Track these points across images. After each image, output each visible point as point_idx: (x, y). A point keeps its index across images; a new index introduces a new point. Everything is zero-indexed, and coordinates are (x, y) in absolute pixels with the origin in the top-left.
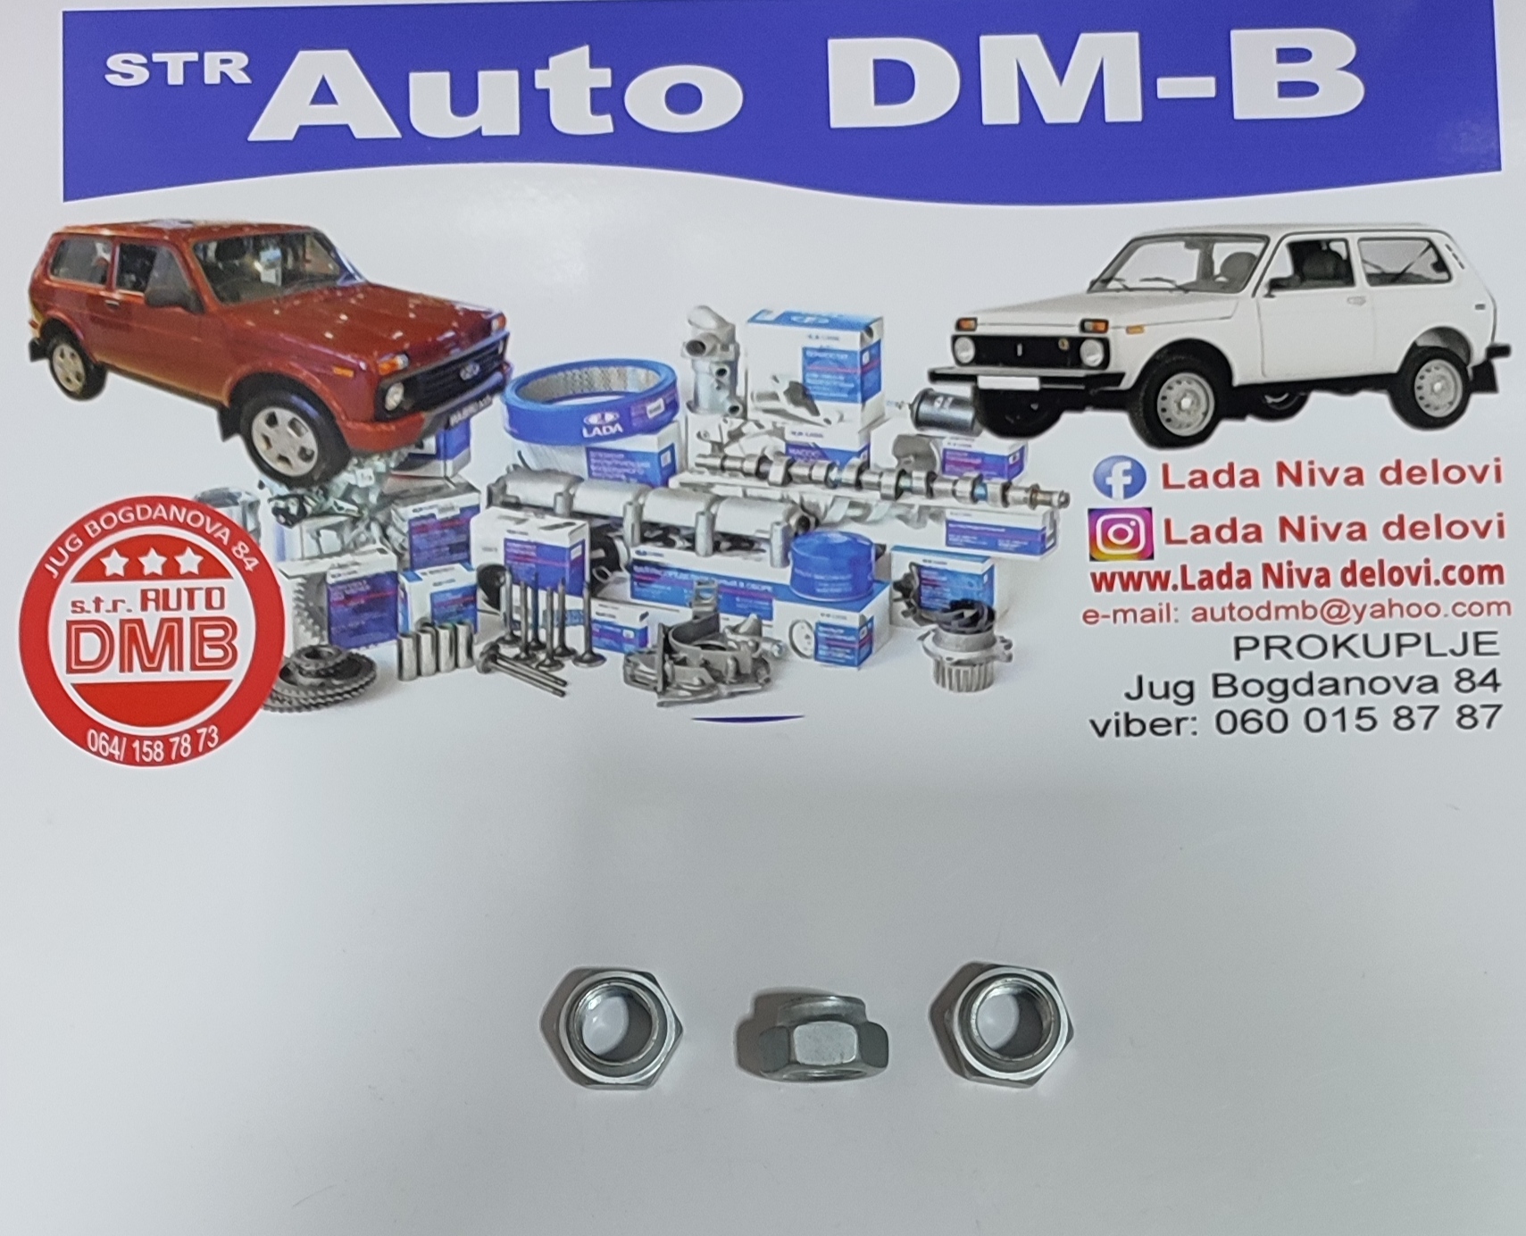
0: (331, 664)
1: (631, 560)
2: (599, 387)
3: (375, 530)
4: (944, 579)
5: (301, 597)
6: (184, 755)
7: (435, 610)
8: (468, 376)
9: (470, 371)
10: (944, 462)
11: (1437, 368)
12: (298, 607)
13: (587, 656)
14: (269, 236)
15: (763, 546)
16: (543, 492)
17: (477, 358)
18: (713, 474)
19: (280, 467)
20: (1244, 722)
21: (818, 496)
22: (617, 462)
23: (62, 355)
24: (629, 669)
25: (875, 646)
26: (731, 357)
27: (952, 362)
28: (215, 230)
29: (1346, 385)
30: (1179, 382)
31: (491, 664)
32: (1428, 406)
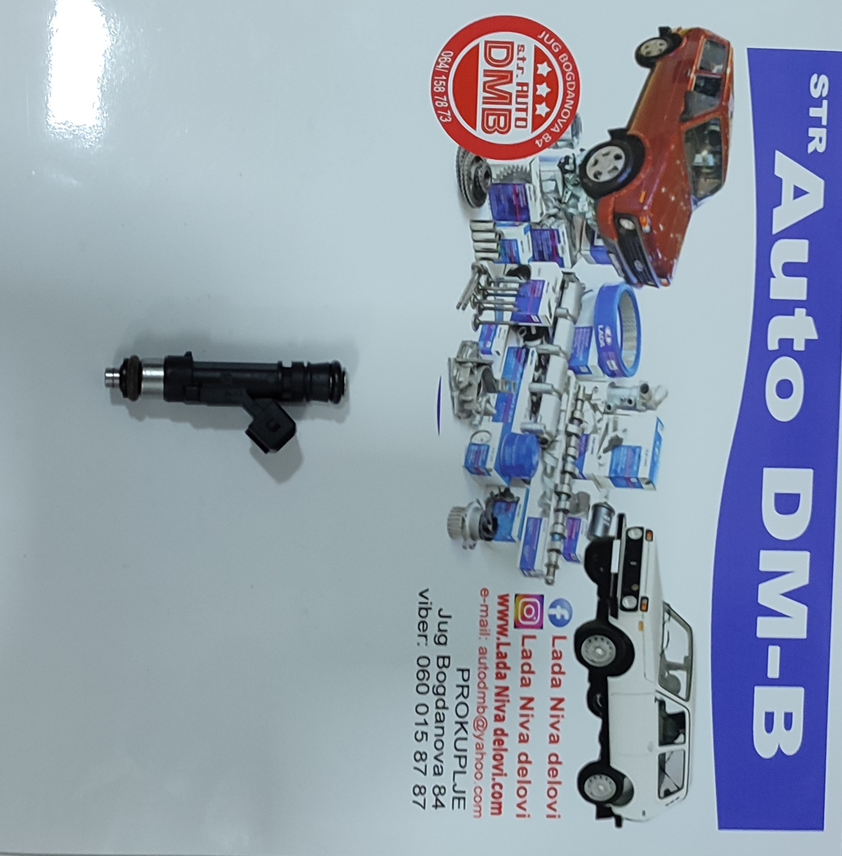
0: (482, 184)
1: (529, 348)
2: (625, 335)
3: (553, 211)
4: (510, 515)
5: (519, 170)
6: (437, 103)
7: (508, 242)
8: (636, 264)
9: (639, 266)
10: (574, 519)
11: (611, 787)
12: (514, 167)
13: (478, 321)
14: (721, 159)
15: (533, 419)
16: (569, 302)
17: (646, 269)
18: (574, 395)
19: (592, 160)
20: (423, 671)
21: (558, 450)
22: (583, 343)
23: (661, 45)
24: (469, 344)
25: (475, 476)
26: (639, 407)
27: (629, 526)
28: (726, 130)
29: (604, 738)
30: (611, 648)
31: (476, 270)
32: (591, 781)
